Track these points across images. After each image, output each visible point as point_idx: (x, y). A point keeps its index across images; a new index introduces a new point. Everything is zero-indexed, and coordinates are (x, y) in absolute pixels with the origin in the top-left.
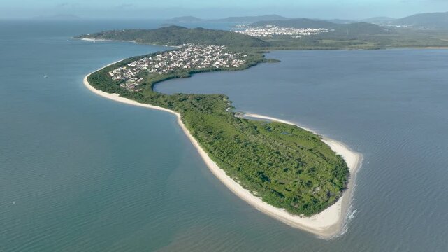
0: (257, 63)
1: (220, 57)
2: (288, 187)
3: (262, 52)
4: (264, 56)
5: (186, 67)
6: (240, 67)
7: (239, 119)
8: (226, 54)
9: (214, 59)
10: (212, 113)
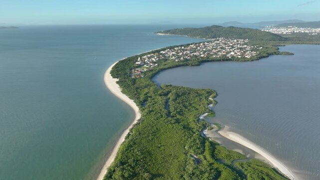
0: (269, 55)
1: (238, 49)
3: (278, 46)
4: (278, 49)
5: (202, 56)
6: (251, 58)
7: (204, 139)
8: (245, 46)
9: (231, 50)
10: (178, 121)
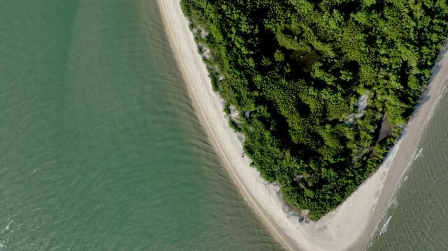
2: (304, 97)
